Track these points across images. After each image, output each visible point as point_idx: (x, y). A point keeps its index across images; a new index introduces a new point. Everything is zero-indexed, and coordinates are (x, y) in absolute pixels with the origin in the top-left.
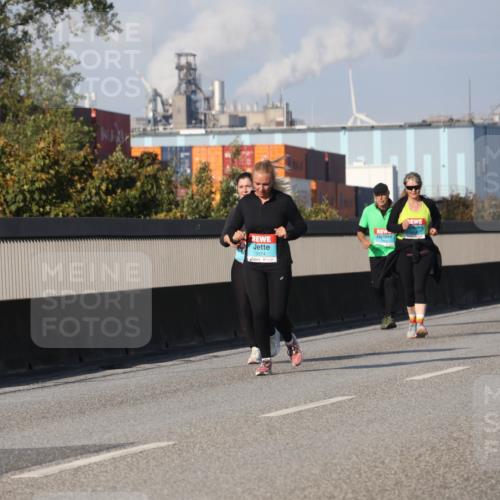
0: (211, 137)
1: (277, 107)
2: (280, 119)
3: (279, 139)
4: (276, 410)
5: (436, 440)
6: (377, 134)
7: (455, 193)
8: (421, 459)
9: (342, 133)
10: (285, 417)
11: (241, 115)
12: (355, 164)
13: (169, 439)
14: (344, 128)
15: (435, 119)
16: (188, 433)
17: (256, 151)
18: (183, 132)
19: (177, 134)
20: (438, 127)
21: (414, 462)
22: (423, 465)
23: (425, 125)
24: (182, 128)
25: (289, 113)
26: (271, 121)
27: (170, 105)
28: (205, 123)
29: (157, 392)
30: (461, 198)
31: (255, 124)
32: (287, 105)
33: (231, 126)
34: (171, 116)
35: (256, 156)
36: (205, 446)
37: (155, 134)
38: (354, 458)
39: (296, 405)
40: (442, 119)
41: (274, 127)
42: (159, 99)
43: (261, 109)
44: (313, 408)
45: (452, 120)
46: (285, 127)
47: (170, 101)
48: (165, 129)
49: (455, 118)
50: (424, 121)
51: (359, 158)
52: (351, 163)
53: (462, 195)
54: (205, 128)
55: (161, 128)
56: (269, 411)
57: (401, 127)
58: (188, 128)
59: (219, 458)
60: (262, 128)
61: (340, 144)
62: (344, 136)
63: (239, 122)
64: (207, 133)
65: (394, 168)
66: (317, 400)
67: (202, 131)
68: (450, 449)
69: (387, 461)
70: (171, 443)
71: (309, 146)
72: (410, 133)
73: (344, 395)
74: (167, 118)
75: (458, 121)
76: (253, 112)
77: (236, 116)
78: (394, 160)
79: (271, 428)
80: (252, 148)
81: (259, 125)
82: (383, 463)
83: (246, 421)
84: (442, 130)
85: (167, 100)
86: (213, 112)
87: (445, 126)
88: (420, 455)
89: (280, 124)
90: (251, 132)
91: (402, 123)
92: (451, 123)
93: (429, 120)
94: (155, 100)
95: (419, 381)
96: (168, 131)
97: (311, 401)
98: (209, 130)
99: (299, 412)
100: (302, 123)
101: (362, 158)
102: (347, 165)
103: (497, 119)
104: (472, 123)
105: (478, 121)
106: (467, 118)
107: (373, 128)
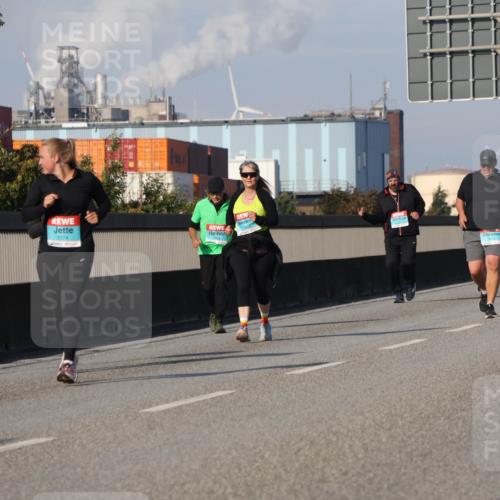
0: (93, 130)
1: (160, 101)
2: (164, 113)
3: (161, 133)
4: (157, 404)
5: (314, 434)
6: (259, 128)
7: (336, 187)
8: (301, 453)
9: (224, 127)
10: (166, 412)
11: (123, 108)
12: (238, 158)
13: (49, 436)
14: (226, 122)
15: (317, 114)
16: (68, 429)
17: (139, 145)
18: (65, 125)
19: (60, 127)
20: (319, 122)
21: (294, 457)
22: (302, 459)
23: (307, 119)
24: (63, 121)
25: (172, 107)
26: (154, 115)
27: (53, 98)
28: (88, 117)
29: (38, 387)
30: (342, 192)
31: (138, 118)
32: (170, 98)
33: (113, 120)
34: (53, 110)
35: (139, 149)
36: (85, 442)
37: (37, 127)
38: (234, 453)
39: (176, 399)
40: (323, 113)
41: (156, 121)
42: (41, 92)
43: (144, 103)
44: (193, 404)
45: (333, 114)
46: (168, 121)
47: (53, 95)
48: (47, 122)
49: (336, 112)
50: (306, 116)
51: (241, 152)
52: (233, 157)
53: (344, 189)
54: (87, 121)
55: (43, 122)
56: (150, 406)
57: (283, 121)
58: (70, 121)
59: (99, 454)
60: (145, 121)
61: (224, 138)
62: (226, 131)
63: (122, 115)
64: (89, 127)
65: (276, 163)
66: (198, 395)
67: (85, 124)
68: (329, 443)
69: (266, 456)
70: (51, 439)
71: (191, 140)
72: (292, 127)
73: (224, 390)
74: (49, 112)
75: (339, 116)
76: (135, 105)
77: (119, 110)
78: (276, 155)
79: (151, 423)
80: (134, 141)
81: (142, 119)
82: (262, 457)
83: (127, 416)
84: (323, 124)
85: (49, 94)
86: (96, 106)
87: (327, 121)
88: (299, 450)
89: (162, 117)
90: (134, 125)
91: (284, 118)
92: (332, 118)
93: (310, 114)
94: (37, 93)
95: (300, 375)
96: (50, 124)
97: (192, 396)
98: (91, 123)
99: (180, 407)
100: (185, 117)
101: (245, 153)
102: (229, 159)
103: (377, 114)
104: (353, 118)
105: (359, 116)
106: (348, 113)
107: (255, 122)
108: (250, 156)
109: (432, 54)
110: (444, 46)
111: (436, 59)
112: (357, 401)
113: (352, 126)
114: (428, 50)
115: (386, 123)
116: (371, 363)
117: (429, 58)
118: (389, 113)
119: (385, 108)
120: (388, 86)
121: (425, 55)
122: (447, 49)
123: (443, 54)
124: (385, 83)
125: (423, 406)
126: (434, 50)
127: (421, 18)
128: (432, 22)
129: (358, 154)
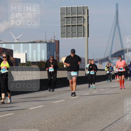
5: (35, 125)
7: (41, 60)
9: (12, 44)
12: (16, 52)
14: (13, 43)
15: (37, 41)
20: (37, 43)
30: (43, 62)
40: (38, 41)
44: (3, 117)
45: (41, 41)
49: (42, 41)
50: (34, 41)
51: (17, 51)
52: (15, 52)
53: (44, 61)
57: (28, 43)
61: (12, 47)
62: (13, 45)
65: (26, 54)
66: (4, 115)
71: (3, 47)
72: (30, 44)
73: (11, 113)
78: (26, 51)
84: (38, 44)
91: (28, 42)
92: (41, 42)
93: (35, 41)
95: (31, 109)
100: (2, 41)
101: (18, 51)
102: (14, 53)
103: (52, 41)
104: (46, 42)
105: (48, 42)
106: (45, 41)
107: (20, 43)
108: (19, 52)
109: (67, 26)
111: (68, 27)
112: (46, 116)
113: (46, 44)
114: (66, 25)
115: (55, 44)
116: (50, 106)
117: (66, 27)
118: (56, 41)
119: (55, 40)
120: (55, 34)
121: (65, 26)
122: (71, 24)
123: (70, 26)
124: (55, 33)
125: (64, 117)
126: (67, 25)
127: (64, 16)
128: (67, 17)
129: (47, 52)
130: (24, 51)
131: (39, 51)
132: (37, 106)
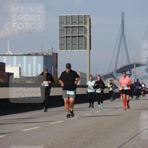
6: (15, 57)
12: (8, 66)
14: (5, 55)
15: (32, 53)
20: (33, 56)
40: (34, 53)
45: (37, 53)
49: (38, 53)
50: (29, 54)
51: (9, 64)
57: (22, 55)
61: (4, 60)
62: (5, 57)
65: (20, 67)
72: (25, 57)
73: (3, 135)
78: (20, 65)
84: (34, 56)
87: (35, 55)
92: (37, 55)
95: (26, 131)
102: (6, 66)
103: (50, 54)
104: (43, 55)
105: (44, 54)
106: (41, 53)
107: (14, 55)
108: (12, 65)
109: (66, 37)
110: (70, 34)
111: (67, 38)
112: (42, 139)
113: (42, 57)
114: (65, 35)
115: (52, 57)
116: (47, 128)
117: (65, 37)
118: (53, 54)
119: (52, 52)
120: (53, 45)
121: (64, 37)
122: (71, 35)
123: (70, 37)
124: (52, 45)
125: (62, 141)
126: (67, 35)
127: (63, 26)
128: (66, 27)
129: (44, 66)
130: (17, 65)
131: (34, 65)
132: (32, 128)
